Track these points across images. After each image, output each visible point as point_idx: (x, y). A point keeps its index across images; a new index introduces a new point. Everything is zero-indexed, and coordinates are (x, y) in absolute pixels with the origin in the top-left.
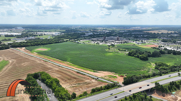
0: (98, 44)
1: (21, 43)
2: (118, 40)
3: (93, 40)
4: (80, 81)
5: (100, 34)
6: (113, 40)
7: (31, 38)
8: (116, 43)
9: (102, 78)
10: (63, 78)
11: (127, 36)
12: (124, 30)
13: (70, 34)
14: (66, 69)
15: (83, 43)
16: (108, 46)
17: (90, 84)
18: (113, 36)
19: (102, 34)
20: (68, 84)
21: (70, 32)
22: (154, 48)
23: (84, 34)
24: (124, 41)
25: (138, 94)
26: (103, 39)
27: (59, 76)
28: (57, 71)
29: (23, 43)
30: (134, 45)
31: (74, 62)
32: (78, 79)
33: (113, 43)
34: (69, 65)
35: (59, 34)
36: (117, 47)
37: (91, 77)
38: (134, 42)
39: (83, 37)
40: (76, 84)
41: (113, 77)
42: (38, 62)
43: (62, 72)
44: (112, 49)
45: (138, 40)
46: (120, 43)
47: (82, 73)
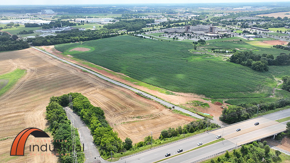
2: (211, 31)
4: (142, 111)
6: (203, 32)
8: (207, 38)
9: (181, 106)
11: (228, 24)
12: (222, 13)
15: (150, 37)
16: (194, 43)
17: (159, 118)
19: (184, 21)
23: (153, 22)
24: (222, 33)
28: (103, 90)
30: (241, 40)
31: (134, 74)
33: (202, 38)
34: (123, 79)
36: (210, 45)
37: (162, 105)
39: (150, 26)
41: (202, 105)
44: (201, 50)
46: (215, 37)
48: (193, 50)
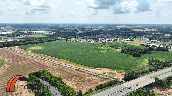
0: (90, 43)
1: (14, 41)
2: (108, 37)
3: (84, 39)
4: (82, 78)
5: (89, 33)
6: (103, 38)
7: (22, 36)
8: (106, 41)
9: (101, 74)
10: (63, 75)
11: (115, 34)
12: (111, 29)
13: (61, 33)
14: (65, 67)
15: (75, 41)
16: (100, 44)
17: (91, 81)
18: (102, 34)
19: (91, 33)
20: (71, 82)
21: (60, 31)
22: (143, 45)
23: (75, 33)
24: (113, 39)
25: (141, 90)
26: (93, 37)
27: (59, 74)
28: (57, 69)
29: (16, 41)
30: (124, 42)
31: (72, 60)
32: (79, 76)
33: (103, 41)
34: (66, 63)
35: (49, 33)
36: (109, 45)
37: (91, 74)
38: (122, 39)
39: (73, 35)
40: (78, 82)
41: (112, 74)
42: (36, 60)
43: (62, 70)
44: (104, 47)
45: (126, 37)
46: (110, 41)
47: (82, 70)
48: (101, 47)
